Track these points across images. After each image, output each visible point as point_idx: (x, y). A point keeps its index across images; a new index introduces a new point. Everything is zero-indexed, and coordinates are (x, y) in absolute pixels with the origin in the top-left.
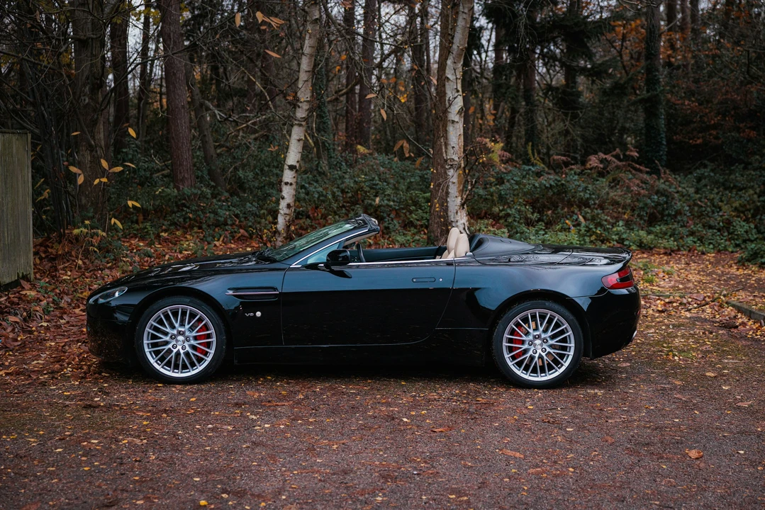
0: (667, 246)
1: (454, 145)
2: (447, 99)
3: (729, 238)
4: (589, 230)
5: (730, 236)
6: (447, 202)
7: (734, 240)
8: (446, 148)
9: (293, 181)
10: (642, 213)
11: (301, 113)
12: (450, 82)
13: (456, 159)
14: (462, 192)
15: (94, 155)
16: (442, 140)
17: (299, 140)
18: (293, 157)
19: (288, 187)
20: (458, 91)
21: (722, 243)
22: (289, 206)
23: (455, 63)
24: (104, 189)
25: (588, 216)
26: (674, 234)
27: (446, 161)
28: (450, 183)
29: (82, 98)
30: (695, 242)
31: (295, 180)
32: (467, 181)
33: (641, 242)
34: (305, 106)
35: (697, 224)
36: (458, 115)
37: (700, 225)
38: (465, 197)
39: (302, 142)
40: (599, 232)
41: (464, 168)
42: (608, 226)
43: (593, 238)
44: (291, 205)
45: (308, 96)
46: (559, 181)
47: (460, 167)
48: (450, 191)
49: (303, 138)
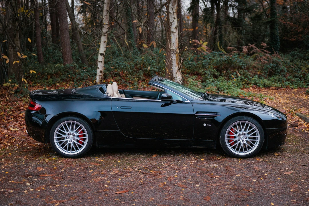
0: (277, 86)
1: (173, 43)
2: (170, 22)
3: (305, 82)
4: (242, 79)
5: (305, 81)
6: (172, 69)
7: (307, 82)
8: (171, 45)
9: (102, 60)
10: (265, 72)
11: (105, 30)
12: (171, 14)
13: (175, 49)
14: (178, 64)
15: (15, 51)
16: (168, 41)
17: (104, 42)
18: (102, 49)
19: (100, 63)
20: (175, 18)
21: (301, 84)
22: (101, 72)
23: (173, 5)
24: (20, 66)
25: (242, 73)
26: (280, 80)
27: (171, 50)
28: (173, 60)
29: (9, 25)
30: (289, 84)
31: (103, 60)
32: (180, 60)
33: (265, 84)
34: (107, 27)
35: (290, 76)
36: (175, 29)
37: (292, 76)
38: (180, 66)
39: (106, 43)
40: (246, 80)
41: (179, 53)
42: (250, 78)
43: (244, 83)
44: (102, 71)
45: (108, 22)
46: (229, 58)
47: (177, 53)
48: (173, 63)
49: (106, 41)
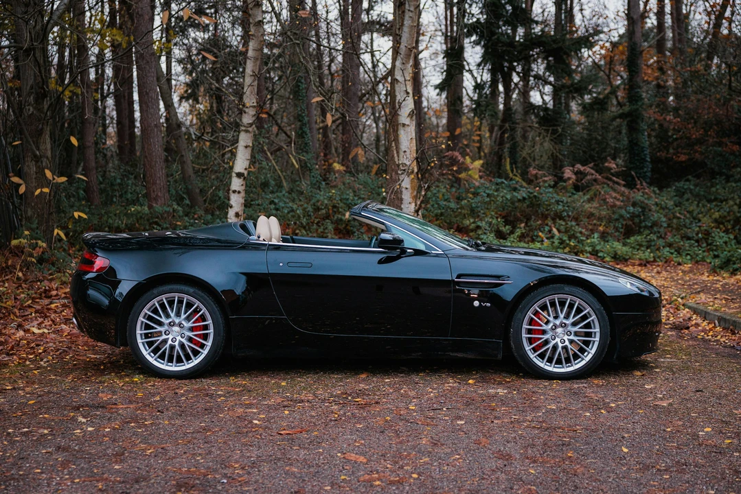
0: (643, 258)
1: (406, 150)
2: (397, 101)
3: (708, 249)
4: (562, 242)
5: (709, 247)
7: (712, 250)
8: (398, 152)
9: (242, 189)
10: (617, 225)
11: (247, 119)
12: (399, 83)
13: (408, 163)
14: (415, 198)
15: (39, 166)
16: (393, 144)
17: (246, 147)
18: (241, 163)
19: (236, 195)
20: (408, 93)
21: (700, 254)
22: (237, 215)
23: (403, 63)
24: (50, 201)
25: (562, 228)
26: (651, 245)
27: (398, 165)
28: (403, 190)
29: (27, 108)
30: (672, 253)
31: (243, 188)
32: (420, 188)
33: (616, 254)
34: (252, 112)
35: (675, 236)
36: (409, 119)
37: (679, 237)
38: (419, 203)
39: (249, 150)
40: (573, 244)
41: (417, 173)
42: (582, 238)
43: (567, 250)
44: (240, 214)
45: (255, 101)
46: (532, 193)
47: (413, 172)
48: (403, 197)
49: (251, 145)
